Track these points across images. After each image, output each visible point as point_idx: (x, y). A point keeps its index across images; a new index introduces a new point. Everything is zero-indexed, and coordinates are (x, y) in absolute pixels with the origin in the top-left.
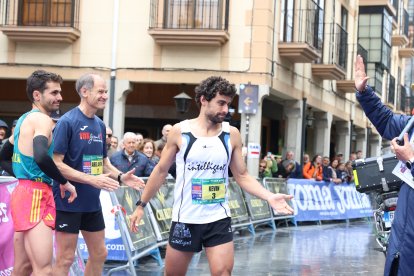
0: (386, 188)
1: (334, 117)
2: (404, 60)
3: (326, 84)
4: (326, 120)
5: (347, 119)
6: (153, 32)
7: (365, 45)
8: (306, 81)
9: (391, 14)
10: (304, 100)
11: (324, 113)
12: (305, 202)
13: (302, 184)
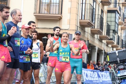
0: (119, 62)
1: (98, 48)
2: (123, 30)
3: (96, 36)
4: (96, 49)
5: (103, 49)
6: (35, 14)
7: (109, 23)
8: (89, 34)
9: (118, 13)
10: (88, 41)
11: (95, 46)
12: (88, 77)
13: (87, 71)
